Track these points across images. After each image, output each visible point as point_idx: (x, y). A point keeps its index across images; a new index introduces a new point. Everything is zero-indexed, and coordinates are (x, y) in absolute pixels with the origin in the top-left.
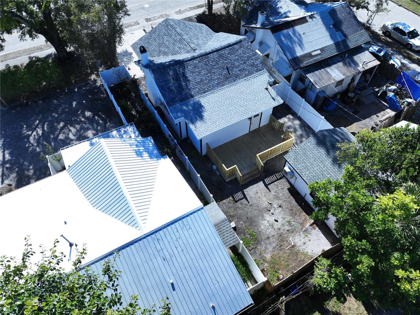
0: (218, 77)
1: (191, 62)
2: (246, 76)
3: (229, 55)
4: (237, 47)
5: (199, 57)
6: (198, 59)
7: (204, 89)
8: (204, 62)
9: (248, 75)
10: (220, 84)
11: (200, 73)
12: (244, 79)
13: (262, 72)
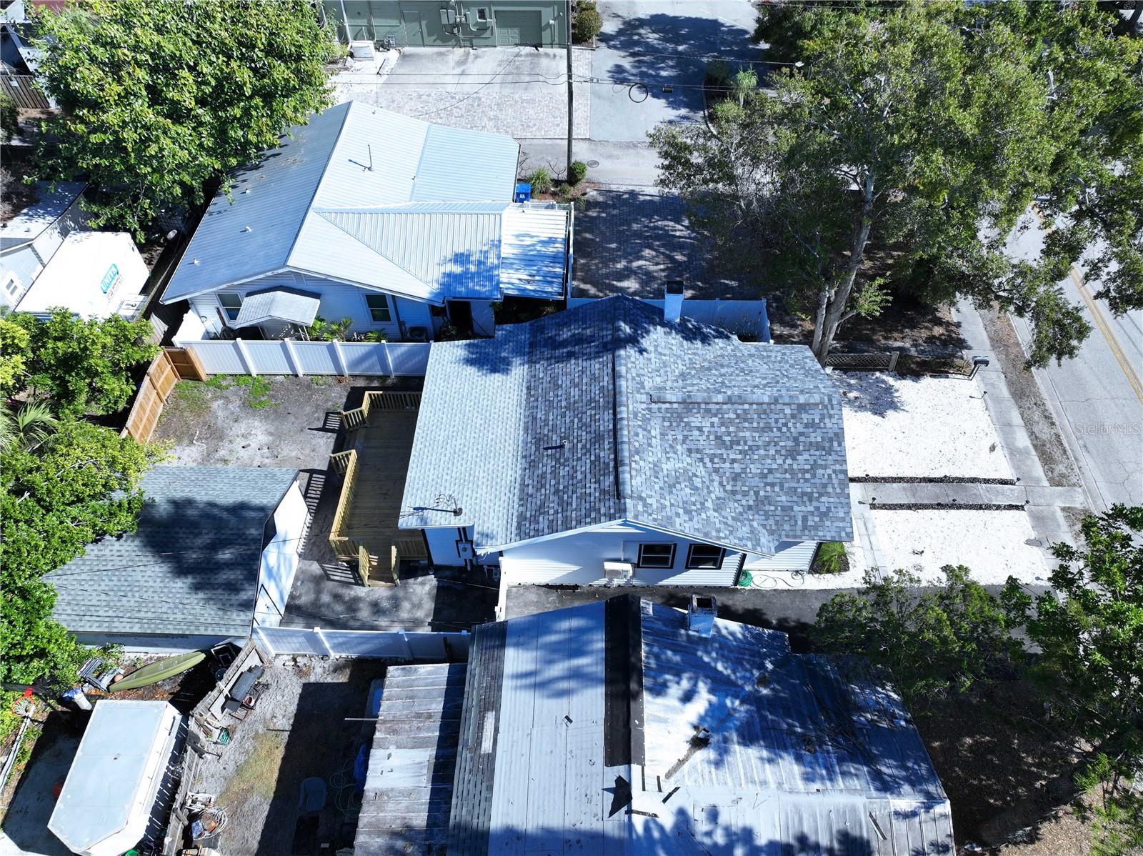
0: (551, 423)
1: (610, 370)
2: (524, 486)
3: (593, 458)
4: (607, 484)
5: (614, 389)
6: (611, 387)
7: (536, 388)
8: (597, 398)
9: (522, 491)
10: (531, 423)
11: (576, 386)
12: (519, 479)
13: (514, 528)
